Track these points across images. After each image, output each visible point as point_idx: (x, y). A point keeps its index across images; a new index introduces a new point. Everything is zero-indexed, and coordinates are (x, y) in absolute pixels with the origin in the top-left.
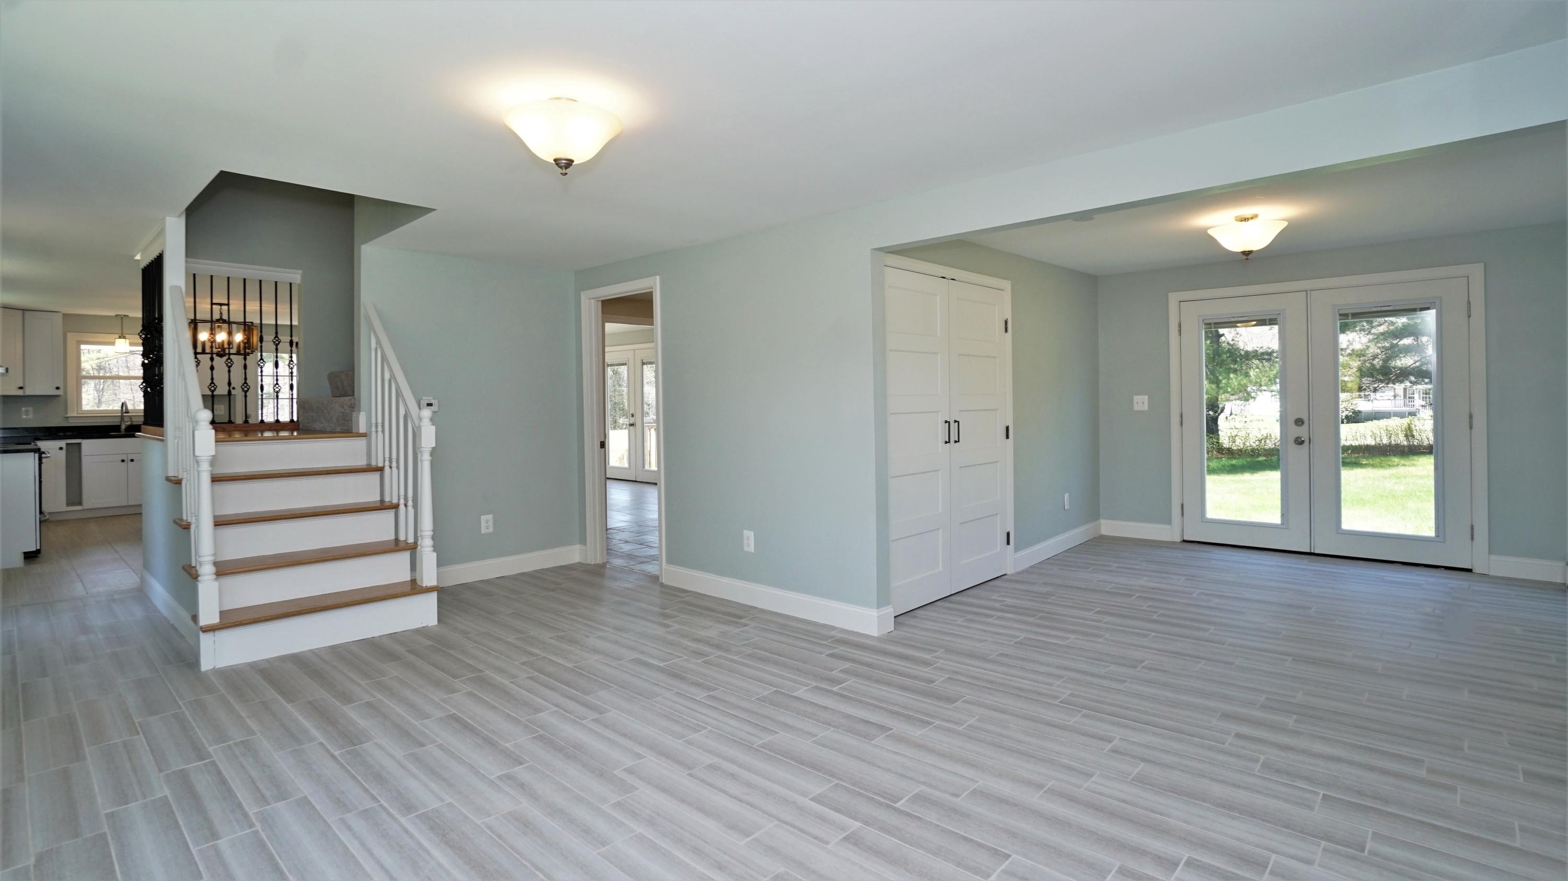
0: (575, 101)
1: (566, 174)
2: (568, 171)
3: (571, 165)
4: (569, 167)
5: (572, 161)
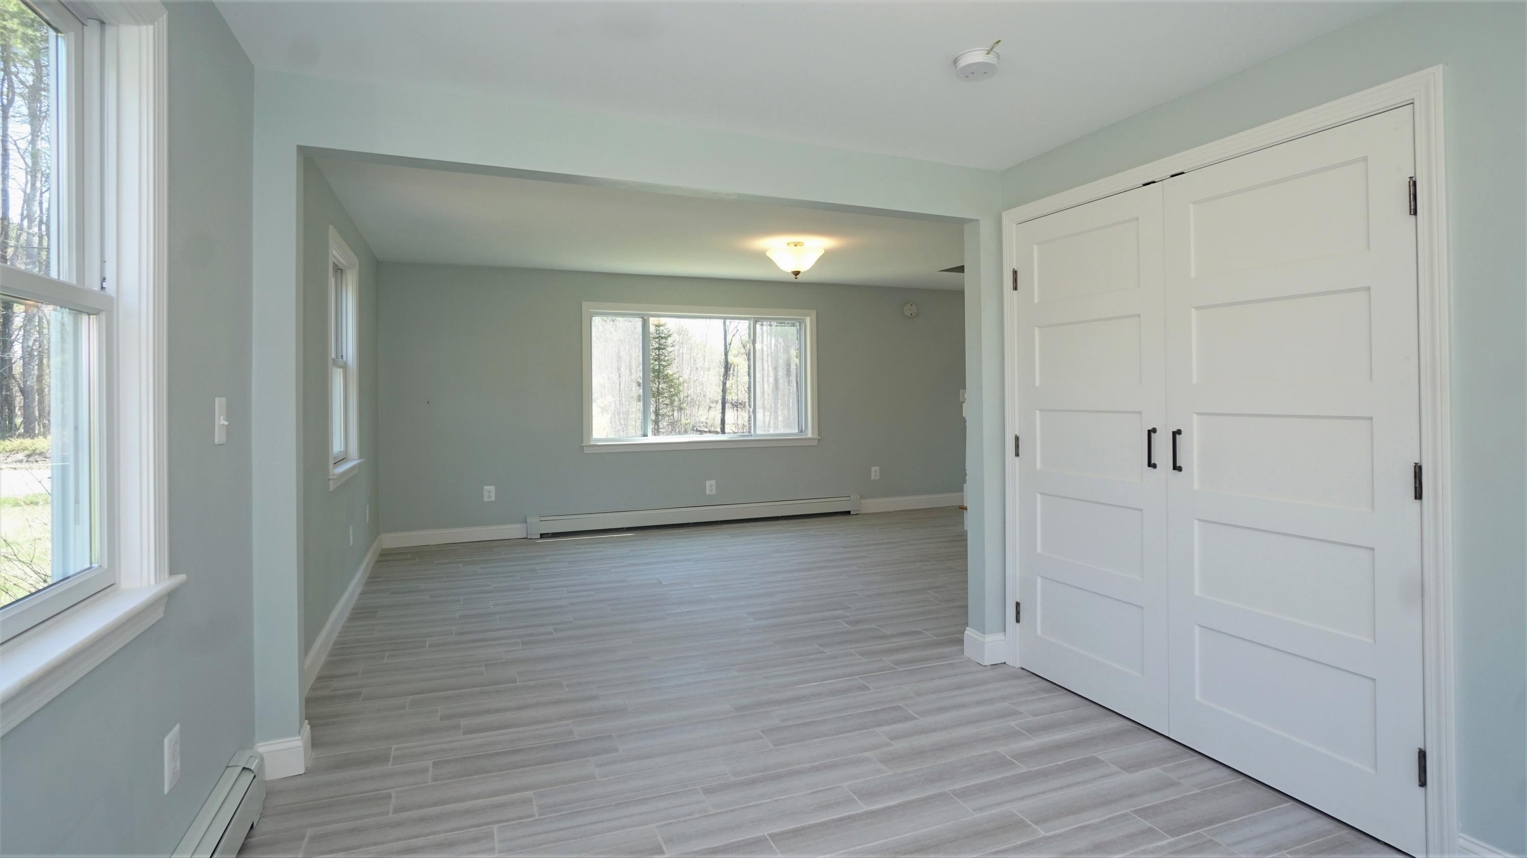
5: (800, 272)
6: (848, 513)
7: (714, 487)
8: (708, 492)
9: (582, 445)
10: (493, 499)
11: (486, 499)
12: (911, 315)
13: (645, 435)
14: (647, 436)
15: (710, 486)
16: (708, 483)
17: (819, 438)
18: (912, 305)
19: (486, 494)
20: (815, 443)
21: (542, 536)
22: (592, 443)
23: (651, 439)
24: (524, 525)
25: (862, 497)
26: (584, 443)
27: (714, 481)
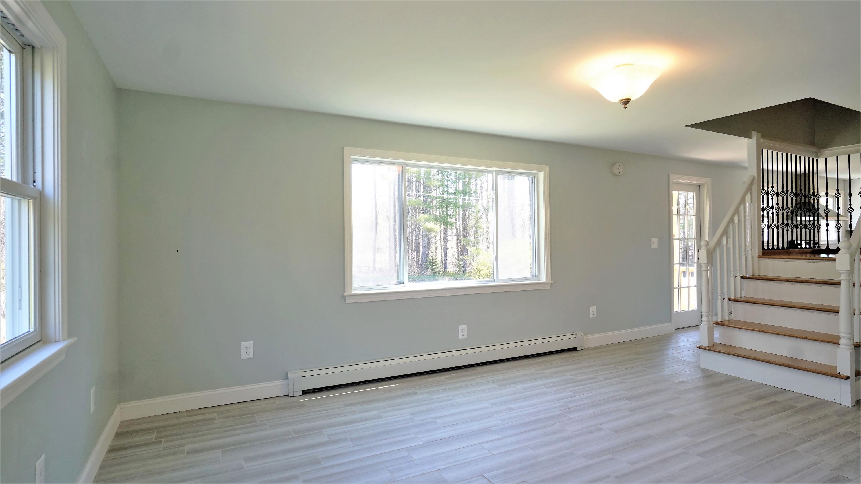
0: (631, 64)
1: (627, 107)
2: (627, 106)
3: (629, 102)
4: (628, 103)
5: (630, 99)
6: (575, 349)
7: (466, 332)
8: (460, 337)
9: (345, 294)
10: (251, 355)
11: (243, 356)
12: (619, 173)
13: (402, 283)
14: (404, 283)
15: (463, 331)
16: (461, 327)
17: (552, 282)
18: (619, 165)
19: (243, 351)
20: (548, 287)
21: (305, 392)
22: (354, 292)
23: (410, 286)
24: (285, 382)
25: (585, 334)
26: (346, 291)
27: (466, 325)
